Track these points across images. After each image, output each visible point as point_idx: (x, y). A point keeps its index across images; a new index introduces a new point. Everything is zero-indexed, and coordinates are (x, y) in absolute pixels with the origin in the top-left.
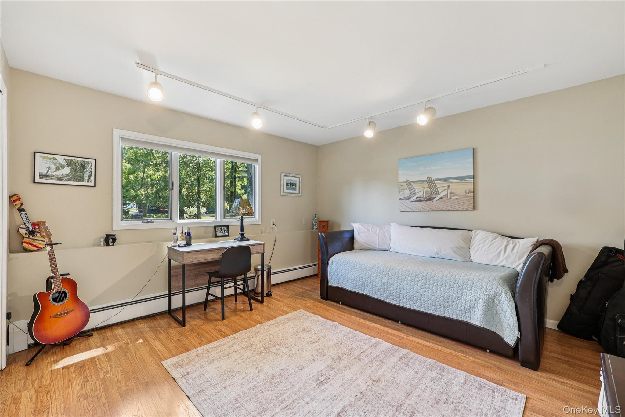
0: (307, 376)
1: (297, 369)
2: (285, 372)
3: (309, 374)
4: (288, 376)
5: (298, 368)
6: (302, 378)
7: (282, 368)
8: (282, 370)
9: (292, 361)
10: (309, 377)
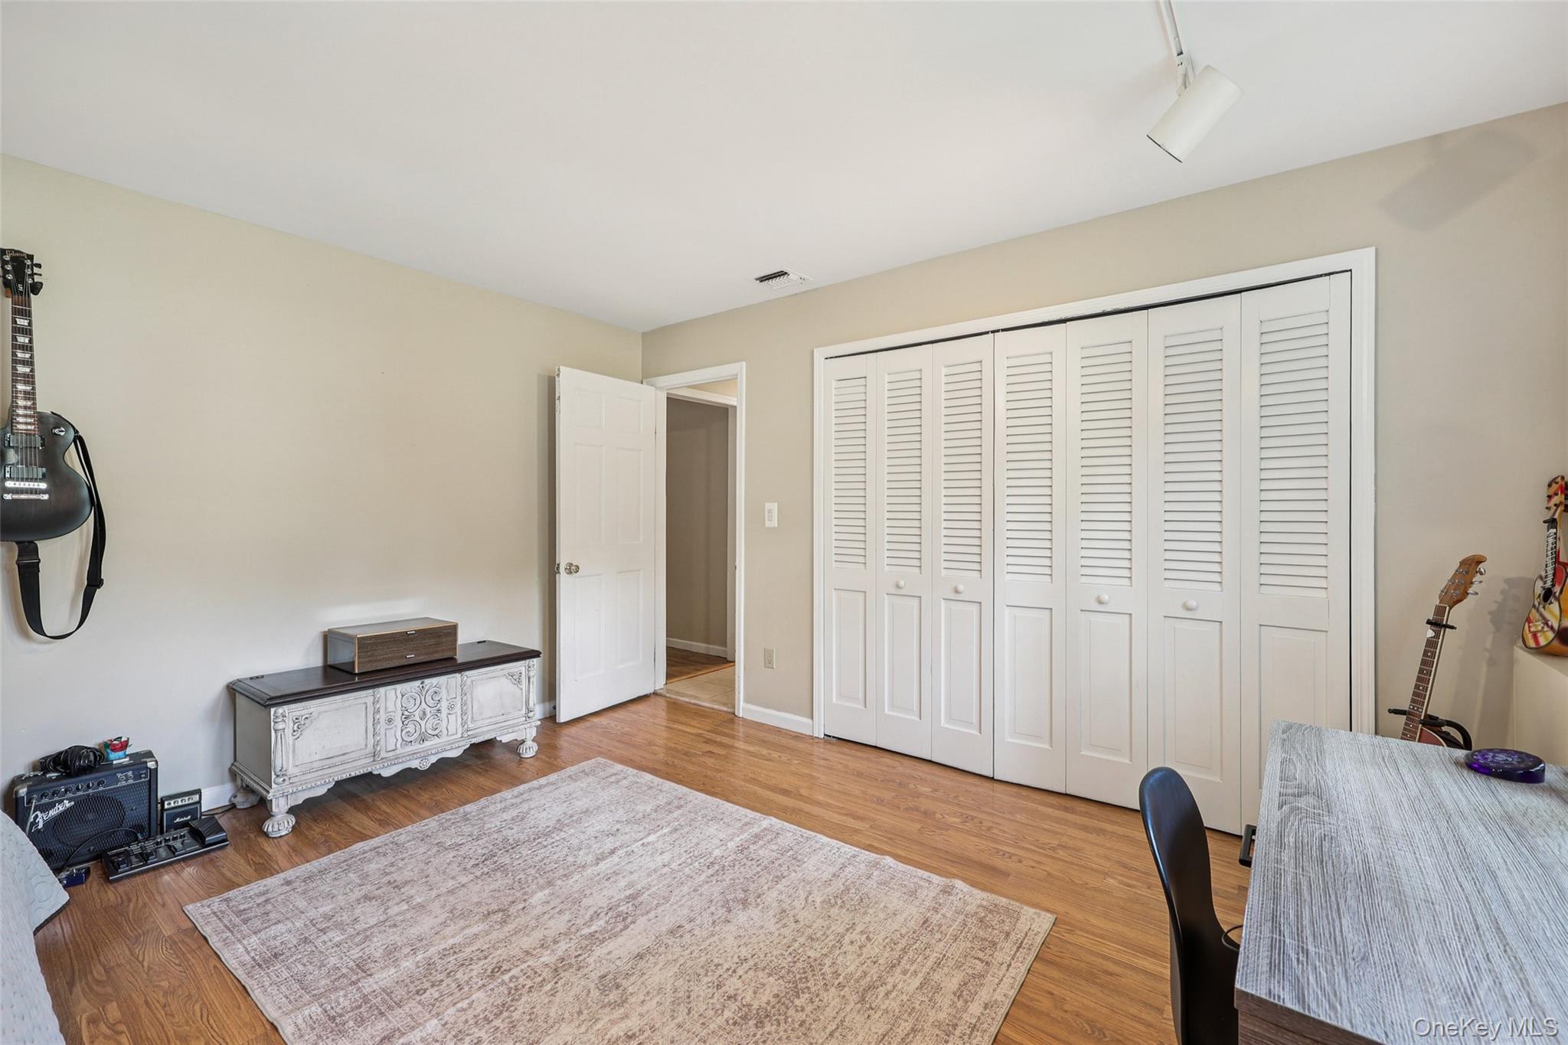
0: (663, 911)
1: (688, 927)
2: (720, 915)
3: (657, 917)
4: (709, 907)
5: (688, 930)
6: (675, 907)
7: (731, 927)
8: (729, 922)
9: (705, 949)
10: (660, 910)
